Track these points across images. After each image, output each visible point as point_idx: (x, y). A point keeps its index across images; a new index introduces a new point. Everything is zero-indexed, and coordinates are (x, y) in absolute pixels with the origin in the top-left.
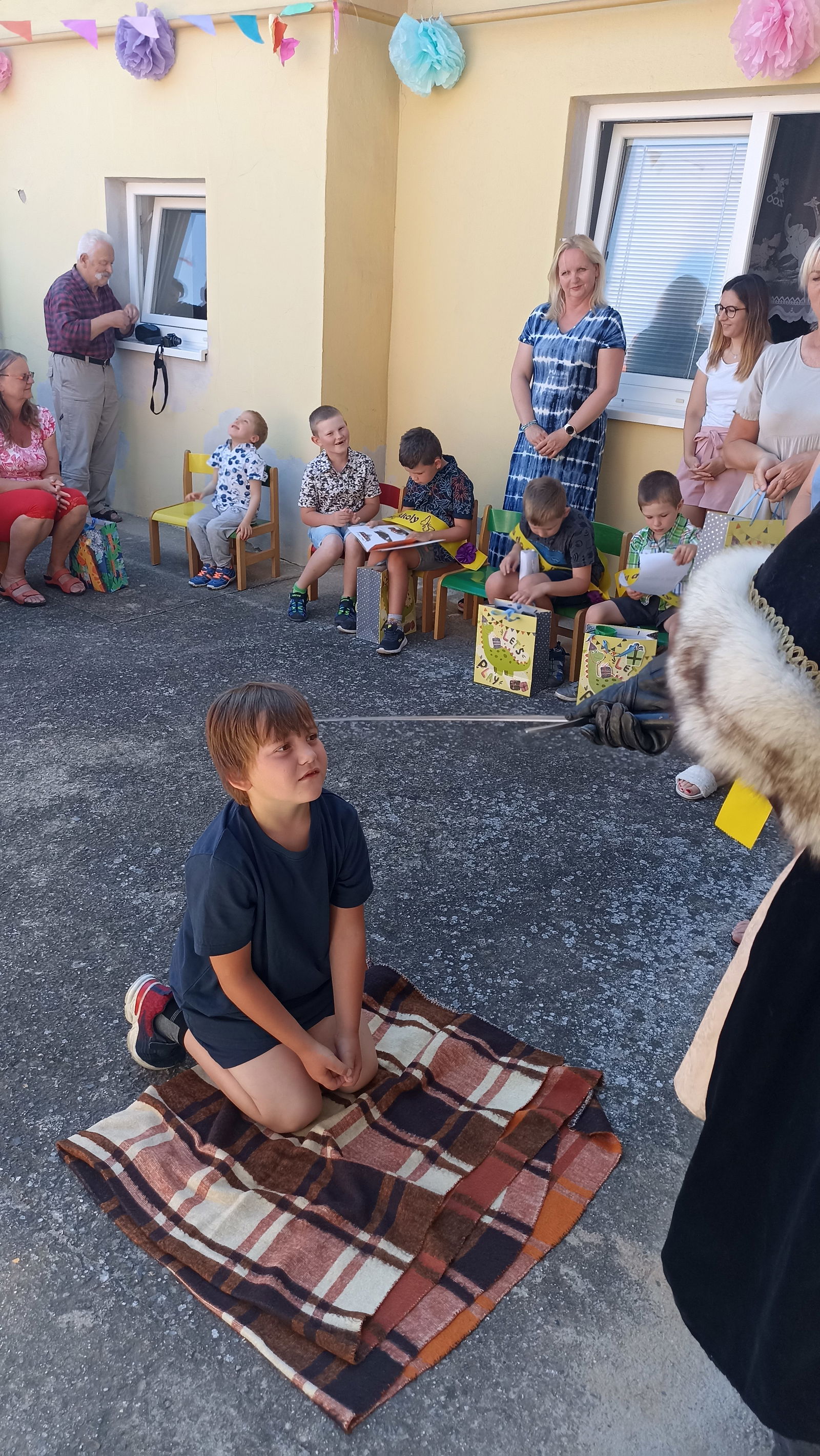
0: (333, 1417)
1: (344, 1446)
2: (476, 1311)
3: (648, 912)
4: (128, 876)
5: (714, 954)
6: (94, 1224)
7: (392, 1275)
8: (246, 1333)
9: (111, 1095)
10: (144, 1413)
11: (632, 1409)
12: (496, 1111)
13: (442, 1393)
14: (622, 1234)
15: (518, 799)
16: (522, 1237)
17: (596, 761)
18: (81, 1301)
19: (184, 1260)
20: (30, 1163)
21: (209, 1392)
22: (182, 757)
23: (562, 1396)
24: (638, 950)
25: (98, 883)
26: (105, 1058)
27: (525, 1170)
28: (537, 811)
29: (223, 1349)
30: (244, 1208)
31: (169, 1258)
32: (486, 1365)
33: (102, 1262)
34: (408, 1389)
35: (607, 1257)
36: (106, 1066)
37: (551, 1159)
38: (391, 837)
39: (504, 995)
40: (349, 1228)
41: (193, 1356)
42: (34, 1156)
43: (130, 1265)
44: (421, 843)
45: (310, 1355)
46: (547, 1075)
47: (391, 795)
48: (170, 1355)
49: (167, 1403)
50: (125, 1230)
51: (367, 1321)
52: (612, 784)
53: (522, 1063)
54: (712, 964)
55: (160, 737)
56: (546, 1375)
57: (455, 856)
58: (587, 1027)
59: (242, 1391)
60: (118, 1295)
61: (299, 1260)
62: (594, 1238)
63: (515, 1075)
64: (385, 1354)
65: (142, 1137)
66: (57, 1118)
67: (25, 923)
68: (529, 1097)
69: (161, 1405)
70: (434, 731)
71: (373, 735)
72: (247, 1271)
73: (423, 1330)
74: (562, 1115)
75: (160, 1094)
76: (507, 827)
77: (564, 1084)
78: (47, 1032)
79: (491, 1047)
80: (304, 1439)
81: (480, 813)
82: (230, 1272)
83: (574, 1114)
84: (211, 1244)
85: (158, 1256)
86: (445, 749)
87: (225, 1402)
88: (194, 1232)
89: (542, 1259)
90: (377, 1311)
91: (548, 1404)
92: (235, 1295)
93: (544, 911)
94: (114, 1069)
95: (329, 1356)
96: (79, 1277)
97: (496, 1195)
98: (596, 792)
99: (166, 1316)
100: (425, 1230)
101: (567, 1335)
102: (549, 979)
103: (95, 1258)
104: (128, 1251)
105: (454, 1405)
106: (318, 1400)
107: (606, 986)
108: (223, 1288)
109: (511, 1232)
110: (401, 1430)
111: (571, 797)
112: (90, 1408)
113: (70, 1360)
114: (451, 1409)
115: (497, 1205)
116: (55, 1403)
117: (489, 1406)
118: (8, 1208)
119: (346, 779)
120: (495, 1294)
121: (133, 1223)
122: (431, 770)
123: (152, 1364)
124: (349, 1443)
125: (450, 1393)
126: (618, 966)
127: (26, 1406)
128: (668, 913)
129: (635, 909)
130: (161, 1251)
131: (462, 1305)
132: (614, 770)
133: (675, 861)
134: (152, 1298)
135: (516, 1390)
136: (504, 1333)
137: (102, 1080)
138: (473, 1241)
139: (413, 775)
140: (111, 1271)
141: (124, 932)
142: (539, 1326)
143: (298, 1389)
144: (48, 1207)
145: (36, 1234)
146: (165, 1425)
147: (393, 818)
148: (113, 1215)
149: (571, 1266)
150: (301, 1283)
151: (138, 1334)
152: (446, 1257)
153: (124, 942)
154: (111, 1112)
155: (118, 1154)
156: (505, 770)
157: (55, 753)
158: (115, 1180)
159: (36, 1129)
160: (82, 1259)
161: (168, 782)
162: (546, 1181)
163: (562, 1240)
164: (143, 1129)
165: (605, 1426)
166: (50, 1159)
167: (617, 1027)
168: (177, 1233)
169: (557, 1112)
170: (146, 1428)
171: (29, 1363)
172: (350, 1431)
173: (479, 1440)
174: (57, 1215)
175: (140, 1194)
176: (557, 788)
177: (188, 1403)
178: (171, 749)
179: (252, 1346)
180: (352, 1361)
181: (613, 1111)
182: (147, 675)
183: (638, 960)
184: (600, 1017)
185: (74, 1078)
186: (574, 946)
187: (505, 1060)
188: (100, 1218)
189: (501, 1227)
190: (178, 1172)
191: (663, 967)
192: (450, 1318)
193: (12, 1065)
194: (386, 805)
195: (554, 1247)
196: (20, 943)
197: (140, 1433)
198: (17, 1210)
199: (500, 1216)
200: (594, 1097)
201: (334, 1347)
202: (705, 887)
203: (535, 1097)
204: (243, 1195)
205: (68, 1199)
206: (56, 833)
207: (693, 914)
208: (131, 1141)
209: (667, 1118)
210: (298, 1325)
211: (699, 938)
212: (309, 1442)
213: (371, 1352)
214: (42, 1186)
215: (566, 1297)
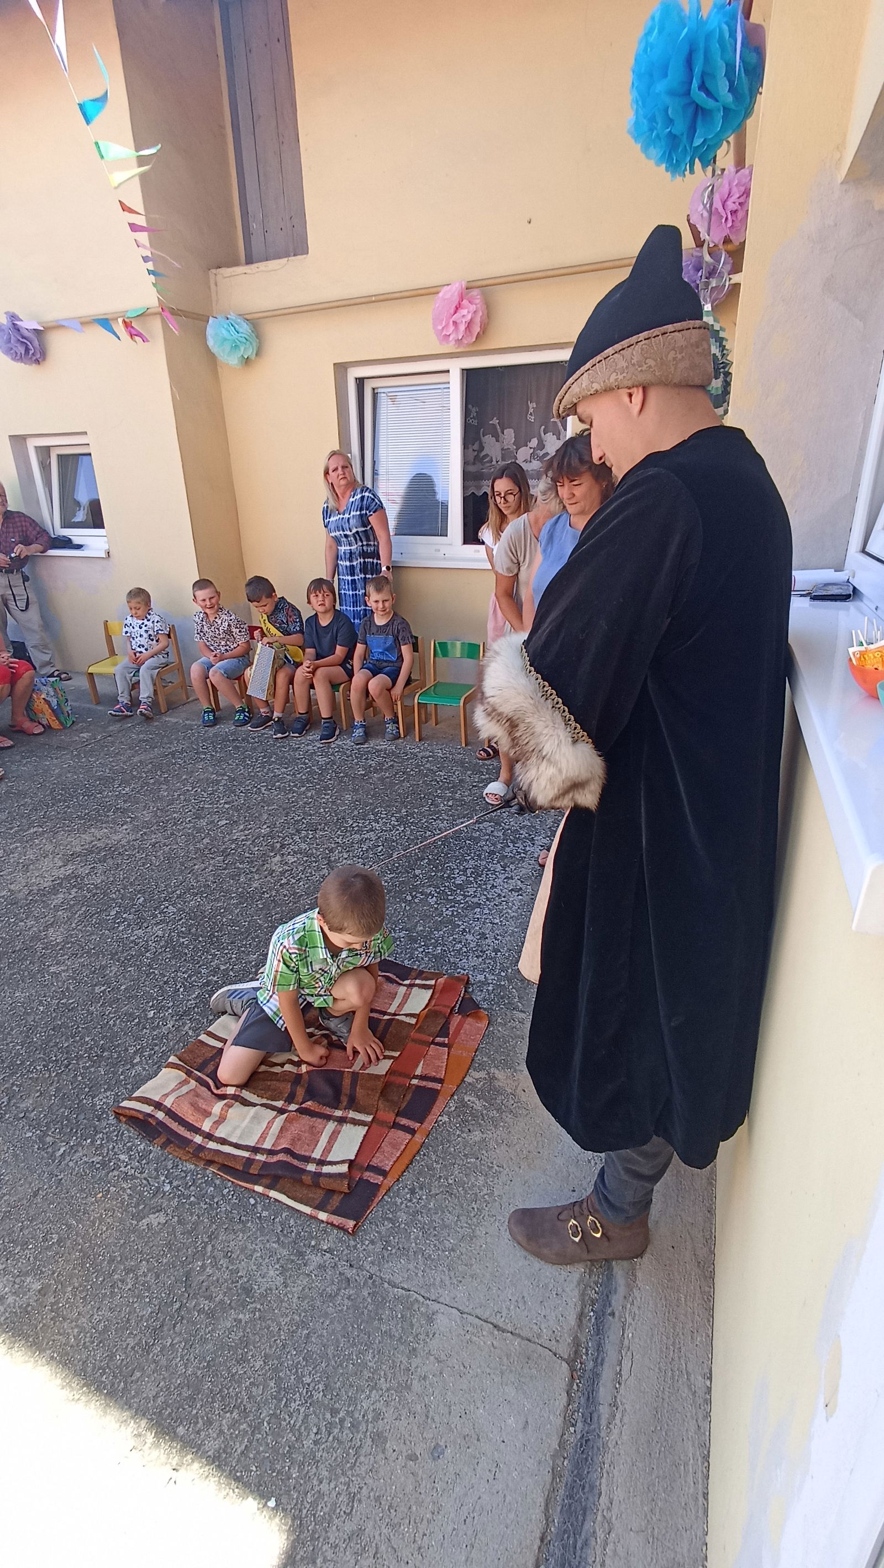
0: (341, 1228)
1: (352, 1243)
2: (418, 1138)
3: (477, 873)
4: (123, 922)
5: (521, 889)
6: (151, 1155)
7: (362, 1131)
8: (273, 1194)
9: (144, 1069)
10: (215, 1265)
11: (522, 1167)
12: (407, 1015)
13: (408, 1193)
14: (497, 1067)
15: (383, 818)
16: (438, 1086)
17: (427, 785)
18: (154, 1208)
19: (220, 1161)
20: (95, 1128)
21: (256, 1238)
22: (145, 833)
23: (481, 1172)
24: (475, 896)
25: (101, 930)
26: (134, 1046)
27: (432, 1046)
28: (396, 823)
29: (260, 1210)
30: (255, 1118)
31: (210, 1162)
32: (430, 1168)
33: (163, 1178)
34: (385, 1197)
35: (491, 1083)
36: (135, 1053)
37: (447, 1035)
38: (305, 859)
39: (398, 943)
40: (328, 1111)
41: (240, 1219)
42: (97, 1123)
43: (183, 1175)
44: (325, 858)
45: (318, 1195)
46: (435, 985)
47: (298, 831)
48: (224, 1223)
49: (229, 1254)
50: (176, 1154)
51: (351, 1163)
52: (439, 797)
53: (418, 982)
54: (521, 895)
55: (126, 823)
56: (468, 1163)
57: (349, 862)
58: (453, 950)
59: (279, 1231)
60: (179, 1197)
61: (299, 1140)
62: (482, 1074)
63: (415, 989)
64: (367, 1180)
65: (173, 1091)
66: (108, 1094)
67: (52, 969)
68: (426, 1002)
69: (226, 1256)
70: (319, 784)
71: (278, 794)
72: (265, 1156)
73: (388, 1159)
74: (449, 1007)
75: (180, 1060)
76: (379, 838)
77: (446, 988)
78: (87, 1039)
79: (397, 977)
80: (325, 1247)
81: (359, 832)
82: (254, 1160)
83: (455, 1006)
84: (237, 1146)
85: (202, 1165)
86: (328, 794)
87: (268, 1241)
88: (223, 1141)
89: (452, 1096)
90: (356, 1156)
91: (473, 1179)
92: (261, 1173)
93: (413, 885)
94: (142, 1052)
95: (331, 1192)
96: (149, 1193)
97: (417, 1066)
98: (431, 805)
99: (216, 1200)
100: (377, 1098)
101: (477, 1136)
102: (424, 926)
103: (157, 1177)
104: (180, 1166)
105: (416, 1198)
106: (330, 1221)
107: (460, 923)
108: (251, 1171)
109: (431, 1085)
110: (386, 1223)
111: (416, 811)
112: (176, 1273)
113: (154, 1248)
114: (415, 1200)
115: (418, 1072)
116: (150, 1278)
117: (438, 1192)
118: (86, 1162)
119: (265, 827)
120: (428, 1124)
121: (179, 1147)
122: (322, 810)
123: (213, 1233)
124: (355, 1240)
125: (413, 1192)
126: (466, 909)
127: (130, 1286)
128: (489, 870)
129: (469, 871)
130: (204, 1160)
131: (409, 1136)
132: (439, 788)
133: (488, 837)
134: (204, 1192)
135: (452, 1177)
136: (438, 1146)
137: (135, 1061)
138: (408, 1097)
139: (311, 815)
140: (170, 1183)
141: (128, 961)
142: (459, 1136)
143: (316, 1218)
144: (115, 1154)
145: (110, 1174)
146: (230, 1268)
147: (303, 846)
148: (163, 1147)
149: (471, 1095)
150: (303, 1153)
151: (199, 1218)
152: (393, 1111)
153: (131, 967)
154: (147, 1081)
155: (158, 1106)
156: (371, 801)
157: (49, 847)
158: (160, 1123)
159: (94, 1105)
160: (148, 1181)
161: (138, 852)
162: (446, 1049)
163: (463, 1081)
164: (172, 1086)
165: (509, 1182)
166: (109, 1122)
167: (471, 946)
168: (212, 1145)
169: (445, 1006)
170: (218, 1274)
171: (124, 1258)
172: (354, 1233)
173: (436, 1213)
174: (122, 1157)
175: (180, 1127)
176: (406, 807)
177: (243, 1250)
178: (136, 829)
179: (279, 1202)
180: (347, 1191)
181: (478, 997)
182: (106, 781)
183: (477, 903)
184: (460, 942)
185: (115, 1065)
186: (436, 903)
187: (407, 982)
188: (156, 1150)
189: (424, 1083)
190: (204, 1107)
191: (492, 904)
192: (403, 1147)
193: (67, 1067)
194: (296, 838)
195: (458, 1086)
196: (52, 984)
197: (215, 1278)
198: (93, 1162)
199: (422, 1078)
200: (465, 991)
201: (335, 1185)
202: (508, 850)
203: (430, 1000)
204: (252, 1110)
205: (129, 1144)
206: (62, 903)
207: (504, 868)
208: (166, 1095)
209: (511, 993)
210: (307, 1179)
211: (510, 881)
212: (329, 1248)
213: (358, 1182)
214: (108, 1141)
215: (472, 1114)
